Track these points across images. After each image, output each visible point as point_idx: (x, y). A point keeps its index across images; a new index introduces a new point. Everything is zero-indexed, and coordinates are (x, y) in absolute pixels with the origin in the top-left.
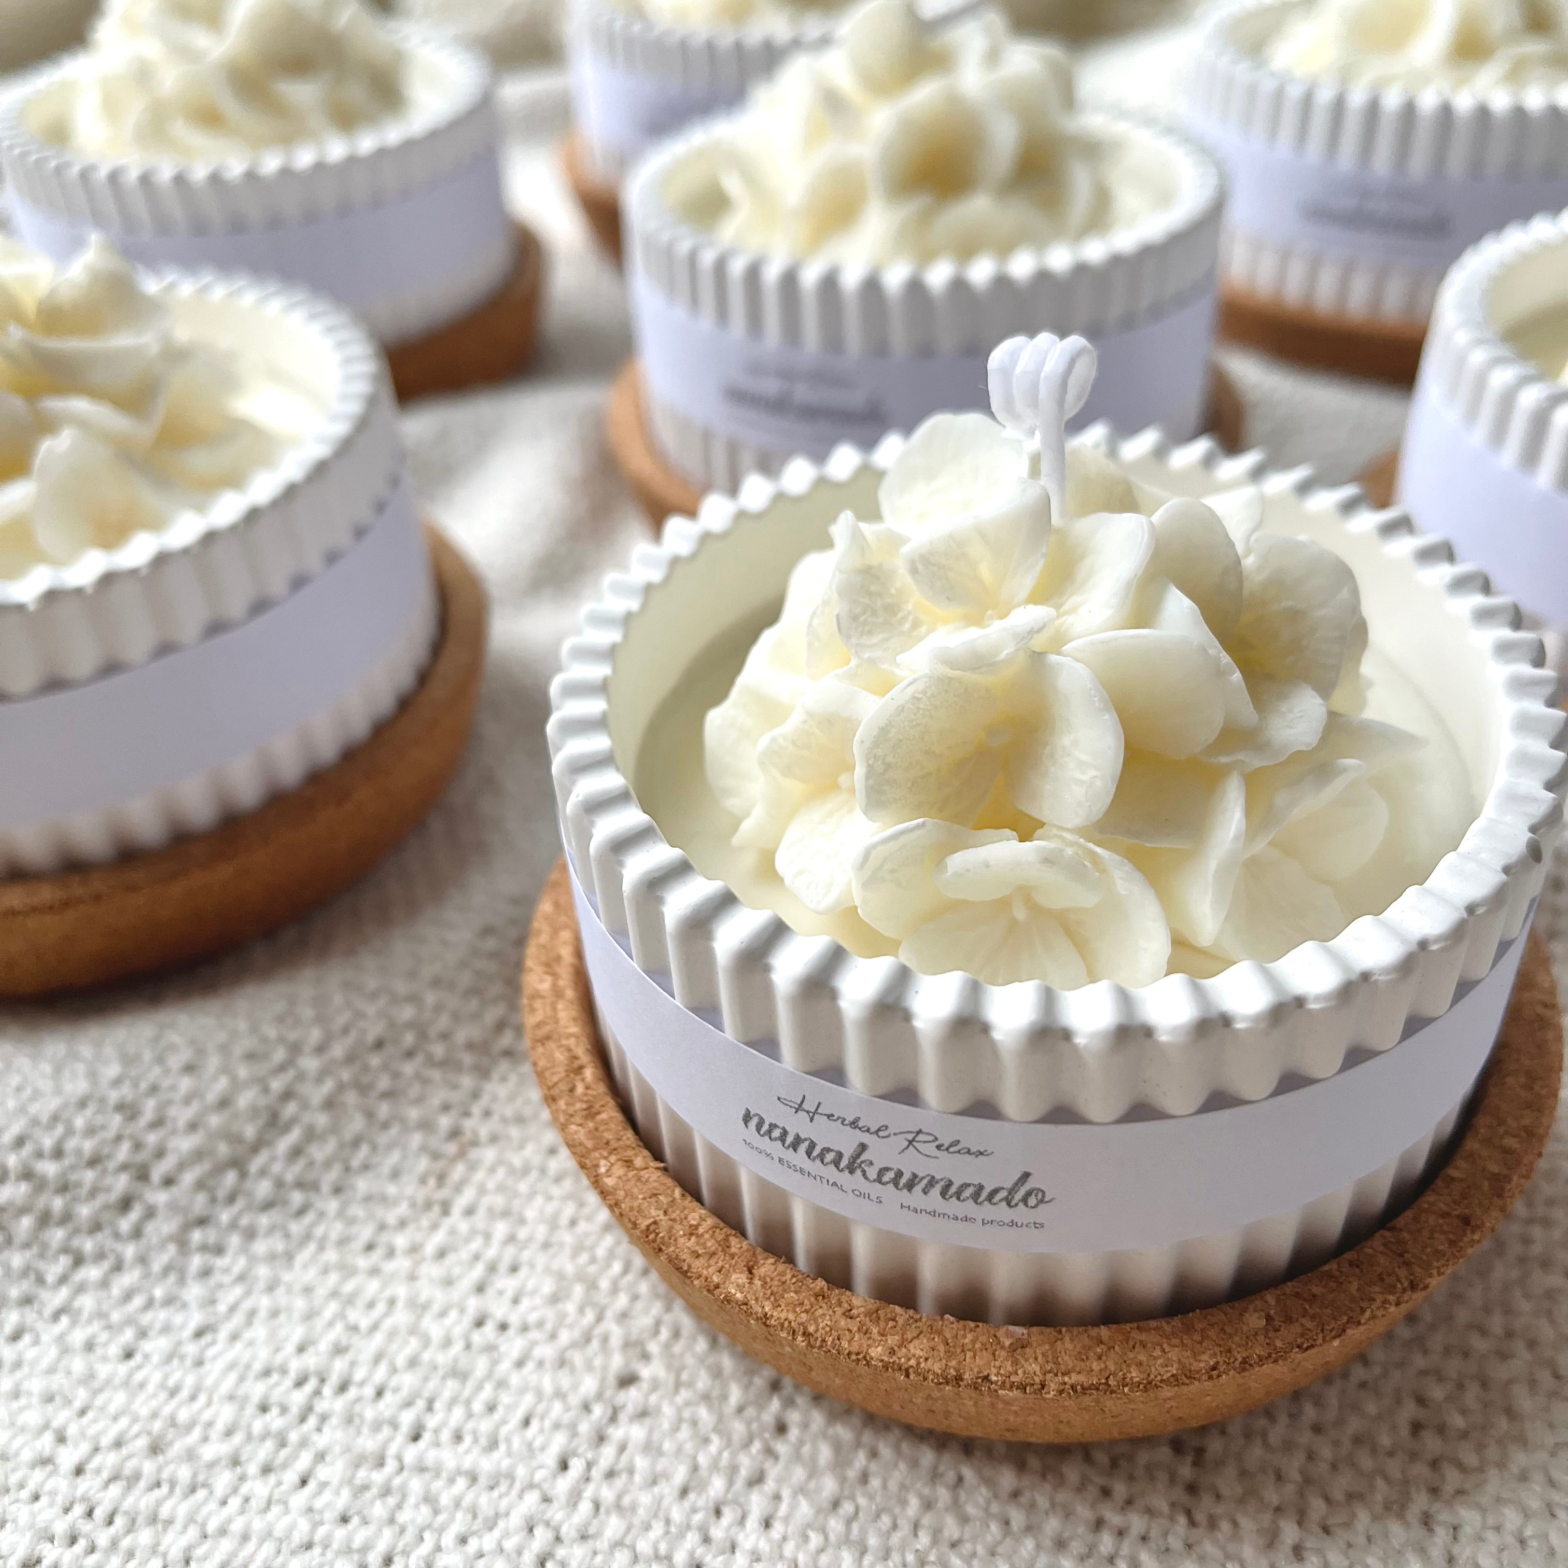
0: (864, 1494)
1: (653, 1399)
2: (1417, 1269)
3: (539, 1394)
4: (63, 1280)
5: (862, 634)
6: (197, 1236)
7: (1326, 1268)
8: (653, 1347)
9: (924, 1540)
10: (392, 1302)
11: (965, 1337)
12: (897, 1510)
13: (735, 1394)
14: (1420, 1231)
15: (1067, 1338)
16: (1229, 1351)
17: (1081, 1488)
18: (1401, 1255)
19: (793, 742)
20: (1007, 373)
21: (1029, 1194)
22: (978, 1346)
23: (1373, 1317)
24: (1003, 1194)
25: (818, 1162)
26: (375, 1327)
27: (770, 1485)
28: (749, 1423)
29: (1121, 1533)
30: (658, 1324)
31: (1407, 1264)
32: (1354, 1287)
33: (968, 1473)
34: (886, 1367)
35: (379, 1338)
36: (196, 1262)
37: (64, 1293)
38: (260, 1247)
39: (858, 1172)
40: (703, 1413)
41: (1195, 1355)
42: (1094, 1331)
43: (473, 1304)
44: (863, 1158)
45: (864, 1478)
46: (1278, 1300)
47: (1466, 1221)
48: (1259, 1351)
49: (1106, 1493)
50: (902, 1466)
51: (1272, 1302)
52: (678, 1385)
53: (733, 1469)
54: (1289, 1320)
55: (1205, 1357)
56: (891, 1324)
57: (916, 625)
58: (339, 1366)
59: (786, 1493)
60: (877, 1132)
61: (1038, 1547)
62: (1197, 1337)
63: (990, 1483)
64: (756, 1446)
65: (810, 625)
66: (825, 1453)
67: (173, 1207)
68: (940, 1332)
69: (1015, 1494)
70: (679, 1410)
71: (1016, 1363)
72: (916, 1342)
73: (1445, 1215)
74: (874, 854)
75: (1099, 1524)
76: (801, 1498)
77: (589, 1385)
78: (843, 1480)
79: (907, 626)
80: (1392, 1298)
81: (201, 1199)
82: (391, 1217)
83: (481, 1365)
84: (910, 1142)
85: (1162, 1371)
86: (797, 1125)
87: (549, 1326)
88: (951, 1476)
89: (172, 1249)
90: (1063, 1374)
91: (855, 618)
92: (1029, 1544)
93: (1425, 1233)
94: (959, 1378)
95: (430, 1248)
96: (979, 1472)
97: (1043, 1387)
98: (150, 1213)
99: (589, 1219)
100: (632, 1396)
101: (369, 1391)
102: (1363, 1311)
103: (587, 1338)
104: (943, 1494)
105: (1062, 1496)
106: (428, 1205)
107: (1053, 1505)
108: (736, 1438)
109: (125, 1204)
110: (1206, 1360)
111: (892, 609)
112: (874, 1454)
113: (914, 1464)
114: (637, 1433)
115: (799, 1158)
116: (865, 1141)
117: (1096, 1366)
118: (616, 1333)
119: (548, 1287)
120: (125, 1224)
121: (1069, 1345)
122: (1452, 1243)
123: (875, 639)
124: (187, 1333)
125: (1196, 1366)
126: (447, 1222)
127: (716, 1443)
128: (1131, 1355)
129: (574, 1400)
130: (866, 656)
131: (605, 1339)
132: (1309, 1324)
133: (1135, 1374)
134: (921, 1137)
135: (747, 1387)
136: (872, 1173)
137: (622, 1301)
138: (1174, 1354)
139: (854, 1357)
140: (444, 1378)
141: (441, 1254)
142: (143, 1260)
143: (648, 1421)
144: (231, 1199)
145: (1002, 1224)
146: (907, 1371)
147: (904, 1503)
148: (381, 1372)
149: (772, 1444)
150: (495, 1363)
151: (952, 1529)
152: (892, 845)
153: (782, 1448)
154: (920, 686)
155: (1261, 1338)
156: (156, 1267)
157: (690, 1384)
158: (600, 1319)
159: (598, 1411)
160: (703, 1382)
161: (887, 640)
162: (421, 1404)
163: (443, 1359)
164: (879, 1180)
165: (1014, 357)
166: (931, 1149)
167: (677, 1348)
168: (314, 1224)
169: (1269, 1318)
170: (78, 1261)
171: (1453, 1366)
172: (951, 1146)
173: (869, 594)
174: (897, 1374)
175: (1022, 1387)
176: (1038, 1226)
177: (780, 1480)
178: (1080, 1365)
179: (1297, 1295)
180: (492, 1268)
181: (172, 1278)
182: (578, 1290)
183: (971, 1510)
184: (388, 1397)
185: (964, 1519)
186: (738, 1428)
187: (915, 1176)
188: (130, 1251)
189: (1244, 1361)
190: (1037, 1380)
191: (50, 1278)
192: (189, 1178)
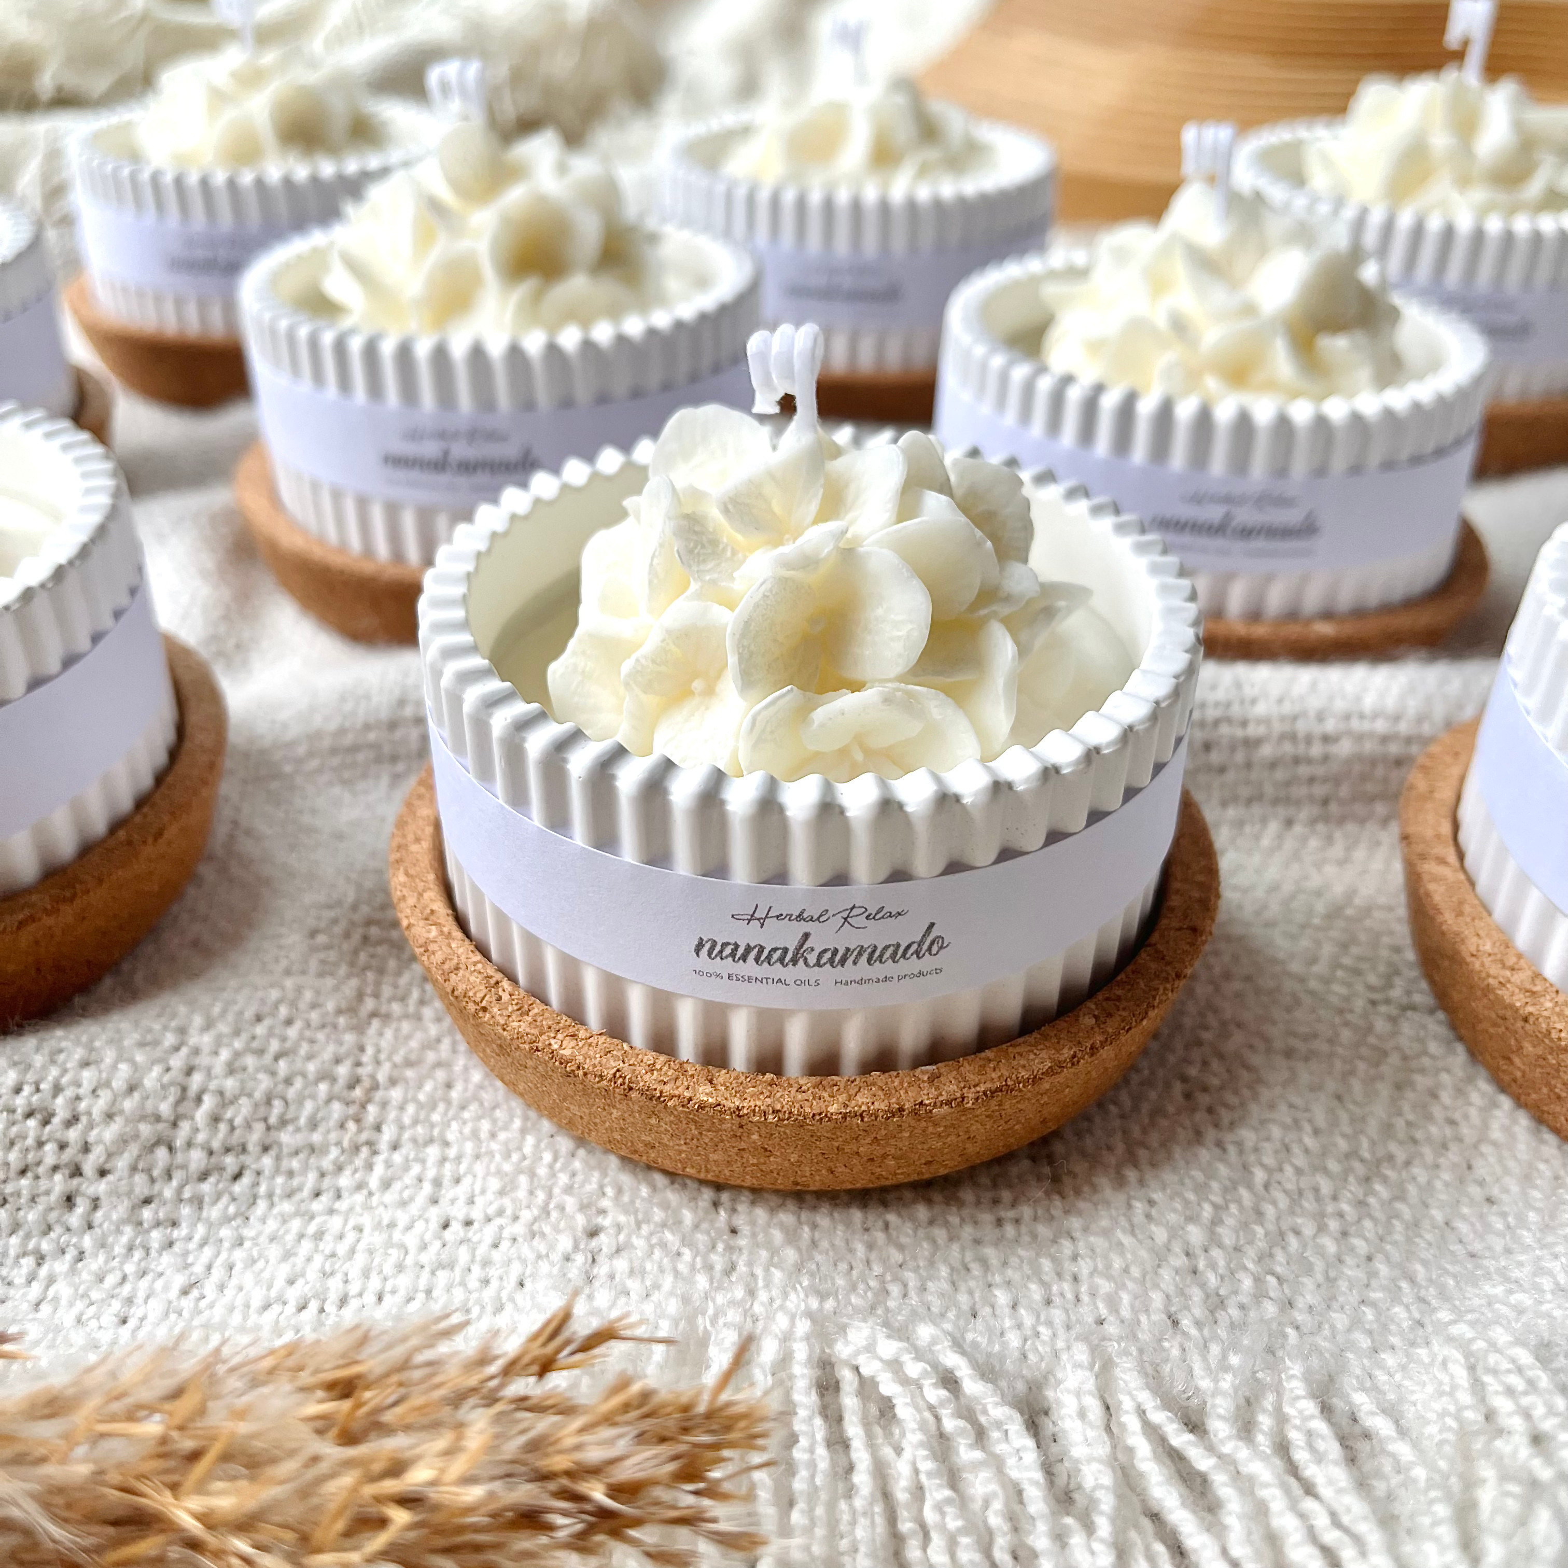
0: (820, 1253)
1: (622, 1238)
2: (1177, 965)
3: (524, 1262)
4: (31, 1279)
5: (699, 562)
6: (147, 1214)
7: (1119, 978)
8: (605, 1203)
9: (877, 1269)
10: (359, 1229)
11: (893, 1082)
12: (849, 1256)
13: (688, 1217)
14: (1167, 942)
15: (966, 1064)
16: (1079, 1043)
17: (978, 1203)
18: (1163, 959)
19: (653, 661)
20: (763, 356)
21: (932, 943)
22: (906, 1085)
23: (1161, 1002)
24: (914, 947)
25: (766, 964)
26: (352, 1251)
27: (742, 1268)
28: (708, 1234)
29: (1017, 1221)
30: (601, 1187)
31: (1168, 963)
32: (1142, 985)
33: (892, 1217)
34: (845, 1117)
35: (360, 1259)
36: (156, 1237)
37: (36, 1289)
38: (214, 1212)
39: (801, 962)
40: (668, 1236)
41: (1058, 1051)
42: (983, 1055)
43: (435, 1215)
44: (805, 947)
45: (814, 1243)
46: (1096, 1004)
47: (1194, 930)
48: (1099, 1038)
49: (996, 1202)
50: (840, 1227)
51: (1093, 1007)
52: (638, 1225)
53: (709, 1268)
54: (1110, 1015)
55: (1065, 1051)
56: (835, 1088)
57: (734, 553)
58: (335, 1286)
59: (759, 1271)
60: (818, 919)
61: (963, 1249)
62: (1054, 1040)
63: (913, 1219)
64: (720, 1247)
65: (651, 565)
66: (777, 1236)
67: (114, 1192)
68: (874, 1084)
69: (931, 1222)
70: (648, 1239)
71: (937, 1088)
72: (859, 1094)
73: (1180, 929)
74: (759, 718)
75: (999, 1222)
76: (773, 1269)
77: (565, 1243)
78: (799, 1249)
79: (729, 554)
80: (1169, 986)
81: (140, 1179)
82: (327, 1163)
83: (463, 1254)
84: (846, 919)
85: (1041, 1066)
86: (748, 935)
87: (509, 1212)
88: (880, 1224)
89: (128, 1231)
90: (975, 1086)
91: (691, 552)
92: (955, 1247)
93: (1171, 943)
94: (901, 1110)
95: (374, 1182)
96: (900, 1215)
97: (963, 1098)
98: (95, 1203)
99: (506, 1128)
100: (604, 1241)
101: (370, 1298)
102: (1154, 998)
103: (546, 1212)
104: (880, 1236)
105: (966, 1212)
106: (356, 1149)
107: (963, 1220)
108: (701, 1247)
109: (69, 1200)
110: (1066, 1053)
111: (714, 543)
112: (814, 1226)
113: (848, 1224)
114: (621, 1265)
115: (750, 967)
116: (807, 930)
117: (994, 1075)
118: (571, 1203)
119: (494, 1184)
120: (75, 1218)
121: (968, 1068)
122: (1192, 944)
123: (710, 565)
124: (174, 1293)
125: (1062, 1058)
126: (379, 1160)
127: (687, 1254)
128: (1015, 1063)
129: (556, 1257)
130: (708, 578)
131: (561, 1208)
132: (1124, 1014)
133: (1024, 1074)
134: (855, 912)
135: (695, 1210)
136: (812, 959)
137: (563, 1179)
138: (1044, 1054)
139: (817, 1117)
140: (433, 1273)
141: (386, 1184)
142: (102, 1244)
143: (624, 1254)
144: (168, 1175)
145: (913, 976)
146: (861, 1115)
147: (851, 1251)
148: (375, 1283)
149: (731, 1242)
150: (473, 1251)
151: (896, 1256)
152: (772, 710)
153: (742, 1242)
154: (768, 586)
155: (1097, 1029)
156: (118, 1250)
157: (648, 1221)
158: (550, 1196)
159: (580, 1259)
160: (658, 1215)
161: (719, 565)
162: (421, 1296)
163: (426, 1258)
164: (818, 964)
165: (767, 344)
166: (861, 921)
167: (626, 1198)
168: (256, 1184)
169: (1095, 1017)
170: (40, 1259)
171: (1196, 1054)
172: (878, 913)
173: (695, 532)
174: (855, 1120)
175: (948, 1103)
176: (938, 971)
177: (750, 1264)
178: (983, 1078)
179: (1107, 999)
180: (437, 1183)
181: (138, 1254)
182: (523, 1180)
183: (904, 1240)
184: (387, 1298)
185: (901, 1248)
186: (701, 1238)
187: (848, 949)
188: (87, 1241)
189: (1092, 1048)
190: (958, 1095)
191: (19, 1280)
192: (122, 1164)
